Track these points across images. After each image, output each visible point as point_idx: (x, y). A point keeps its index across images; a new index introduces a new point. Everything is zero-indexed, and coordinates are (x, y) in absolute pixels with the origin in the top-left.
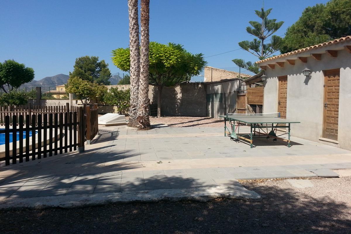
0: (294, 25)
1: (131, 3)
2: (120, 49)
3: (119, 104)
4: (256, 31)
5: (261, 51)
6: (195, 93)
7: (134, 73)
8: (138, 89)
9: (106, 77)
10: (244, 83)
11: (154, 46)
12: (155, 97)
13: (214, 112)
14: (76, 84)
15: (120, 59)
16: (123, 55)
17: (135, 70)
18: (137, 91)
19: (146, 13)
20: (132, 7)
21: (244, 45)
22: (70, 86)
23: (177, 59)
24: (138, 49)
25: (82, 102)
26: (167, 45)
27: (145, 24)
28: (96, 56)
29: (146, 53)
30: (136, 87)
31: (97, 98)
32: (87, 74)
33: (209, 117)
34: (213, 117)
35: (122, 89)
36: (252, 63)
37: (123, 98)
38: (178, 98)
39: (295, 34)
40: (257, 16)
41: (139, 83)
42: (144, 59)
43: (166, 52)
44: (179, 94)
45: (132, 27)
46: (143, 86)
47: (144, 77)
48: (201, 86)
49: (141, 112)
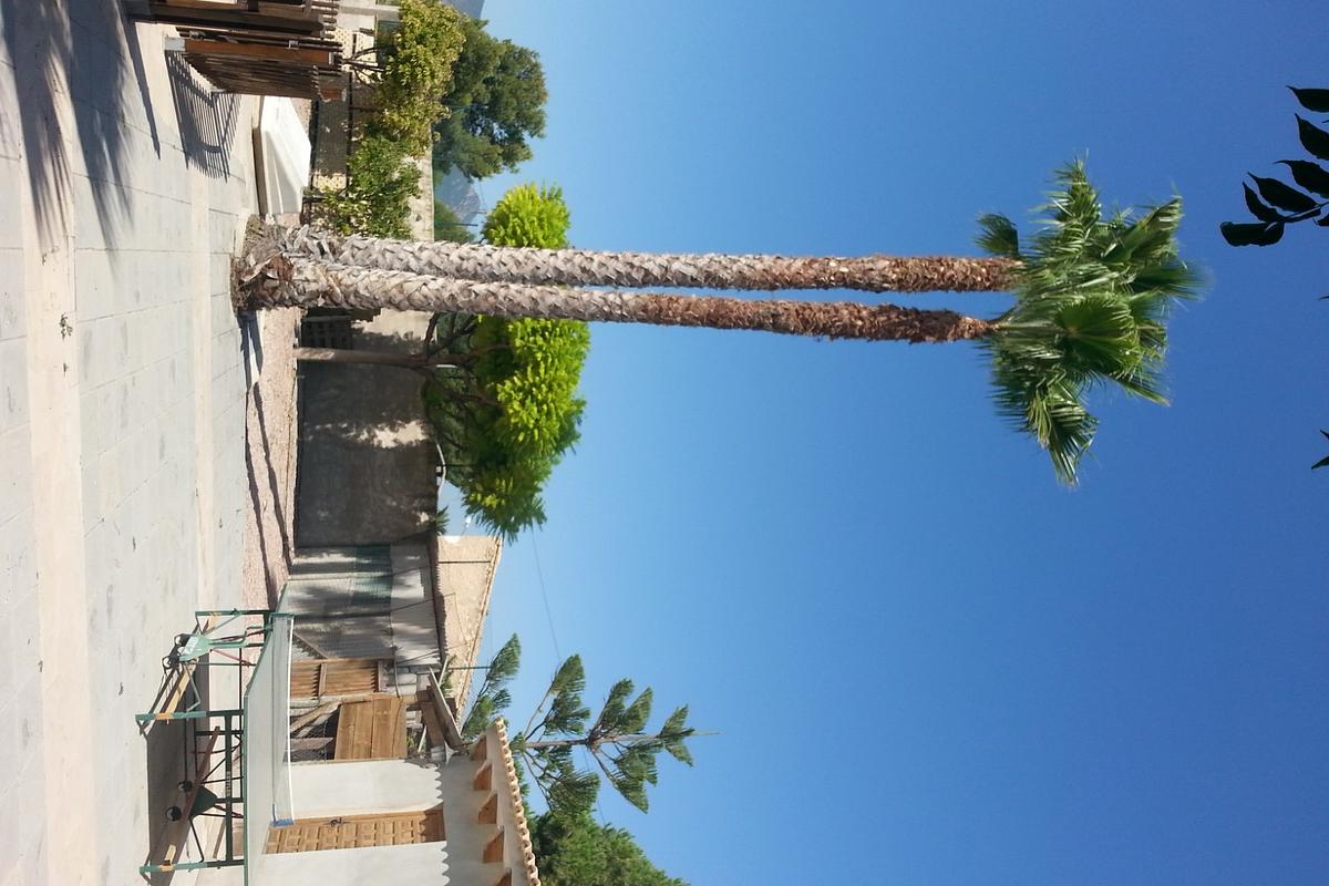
0: (640, 852)
1: (716, 266)
2: (566, 216)
3: (354, 196)
4: (617, 717)
5: (546, 739)
6: (394, 499)
7: (468, 259)
8: (408, 269)
9: (465, 157)
10: (425, 684)
11: (573, 343)
12: (380, 341)
13: (314, 576)
14: (435, 36)
15: (529, 214)
16: (542, 228)
17: (480, 264)
18: (397, 264)
19: (681, 315)
20: (705, 268)
21: (570, 673)
22: (428, 12)
23: (525, 428)
24: (561, 279)
25: (366, 52)
26: (577, 391)
27: (645, 309)
28: (545, 129)
29: (541, 307)
30: (413, 264)
31: (381, 112)
32: (480, 86)
33: (292, 555)
34: (292, 569)
35: (413, 216)
36: (505, 710)
37: (376, 215)
38: (377, 432)
39: (605, 862)
40: (670, 715)
41: (429, 274)
42: (519, 298)
43: (550, 389)
44: (393, 435)
45: (636, 262)
46: (419, 290)
47: (452, 295)
48: (422, 520)
49: (308, 274)
